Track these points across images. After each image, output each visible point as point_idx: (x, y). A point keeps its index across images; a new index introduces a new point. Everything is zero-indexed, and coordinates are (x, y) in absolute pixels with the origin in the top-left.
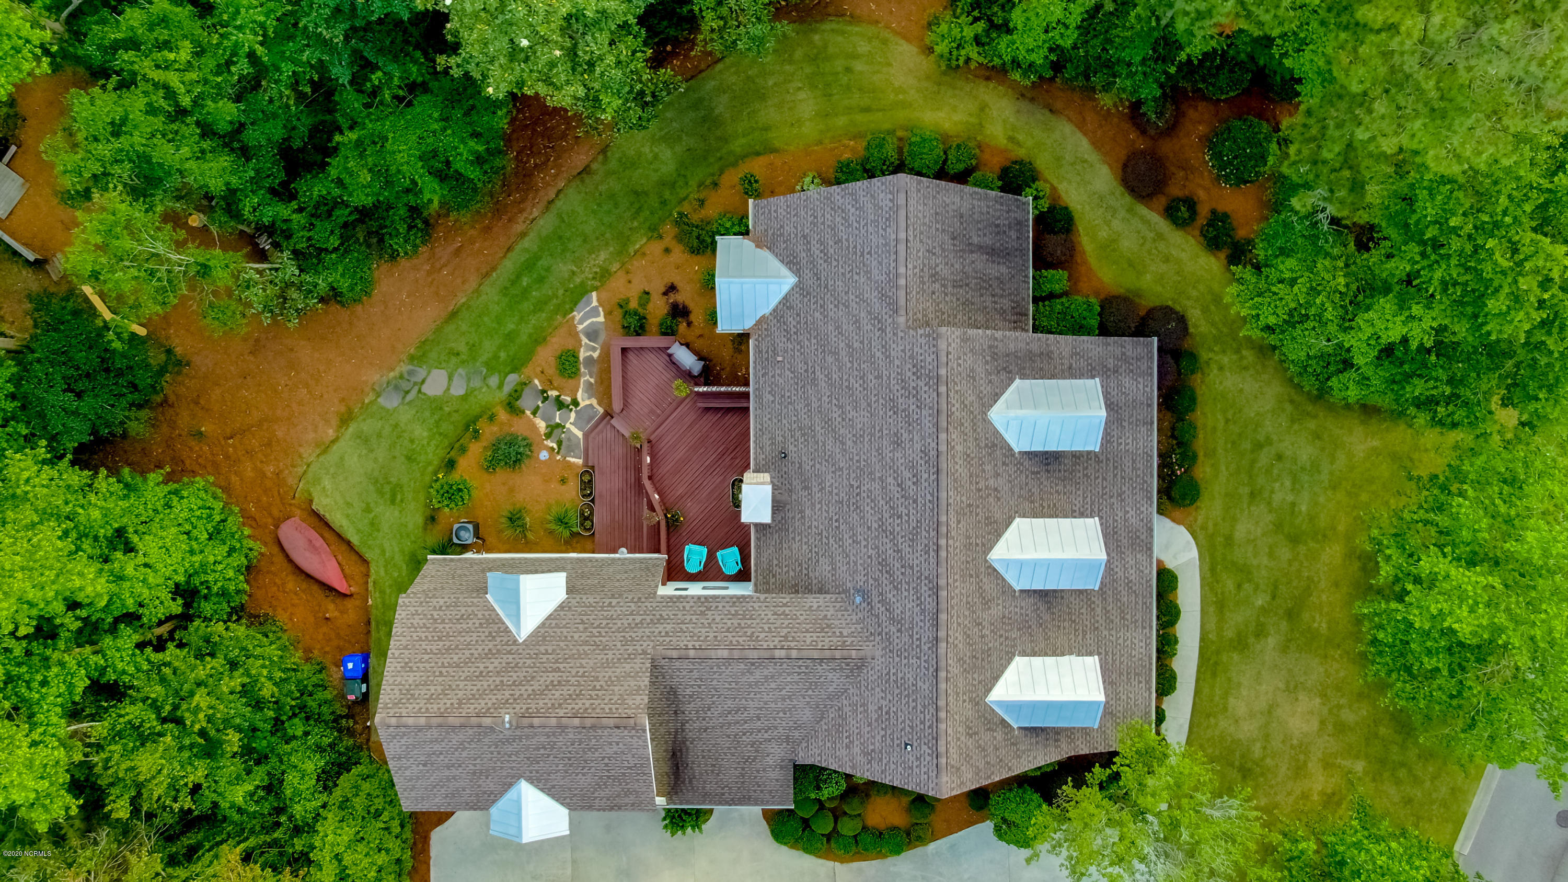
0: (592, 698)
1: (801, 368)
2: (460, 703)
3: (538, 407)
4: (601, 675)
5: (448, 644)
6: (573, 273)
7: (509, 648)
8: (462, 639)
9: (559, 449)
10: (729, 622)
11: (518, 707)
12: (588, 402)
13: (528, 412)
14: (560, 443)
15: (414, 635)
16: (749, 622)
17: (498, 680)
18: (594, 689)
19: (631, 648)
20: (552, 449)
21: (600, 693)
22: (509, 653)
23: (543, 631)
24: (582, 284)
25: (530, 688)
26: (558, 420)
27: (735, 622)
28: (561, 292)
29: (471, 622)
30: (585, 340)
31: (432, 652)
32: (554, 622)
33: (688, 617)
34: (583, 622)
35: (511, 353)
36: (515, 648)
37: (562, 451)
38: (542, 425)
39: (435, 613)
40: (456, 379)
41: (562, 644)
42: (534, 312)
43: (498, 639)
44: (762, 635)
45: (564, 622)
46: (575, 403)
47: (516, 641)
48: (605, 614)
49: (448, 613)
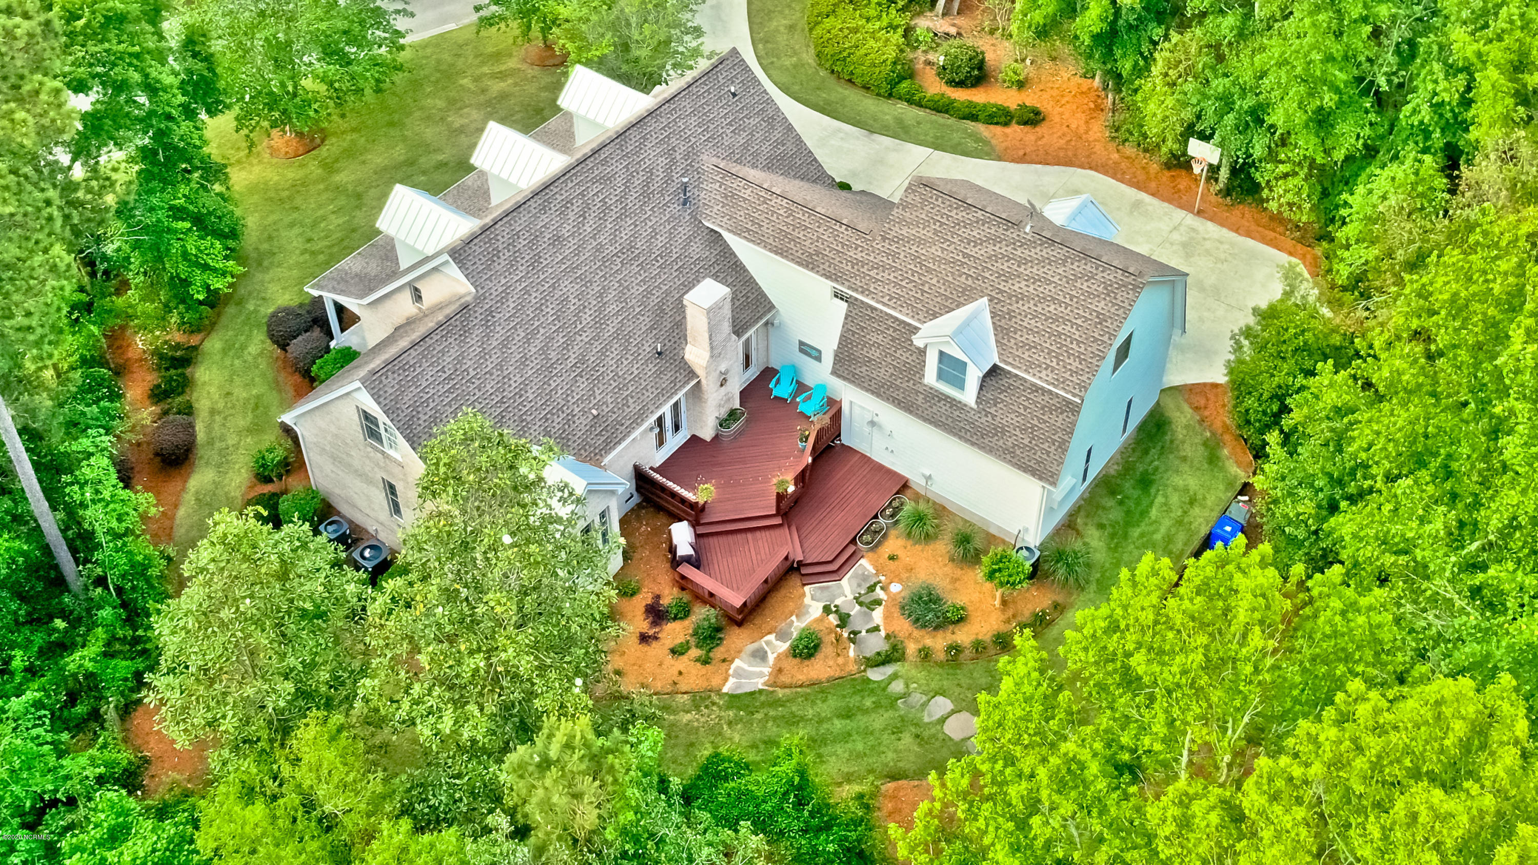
0: (948, 216)
1: (583, 384)
2: (1065, 261)
3: (867, 631)
4: (930, 234)
5: (1053, 326)
6: (730, 724)
7: (999, 296)
8: (1039, 325)
9: (875, 585)
10: (800, 236)
11: (1014, 236)
12: (814, 603)
13: (883, 633)
14: (871, 589)
15: (1082, 350)
16: (785, 228)
17: (1021, 270)
18: (942, 224)
19: (893, 248)
20: (882, 588)
21: (938, 218)
22: (1001, 292)
23: (962, 300)
24: (729, 708)
25: (996, 248)
26: (857, 607)
27: (795, 234)
28: (758, 716)
29: (1023, 339)
30: (771, 658)
31: (1073, 324)
32: (947, 304)
33: (831, 255)
34: (923, 291)
35: (858, 698)
36: (993, 294)
37: (875, 580)
38: (878, 615)
39: (1054, 364)
40: (937, 716)
41: (950, 279)
42: (802, 719)
43: (1005, 309)
44: (781, 212)
45: (939, 299)
46: (827, 610)
47: (990, 301)
48: (899, 291)
49: (1041, 359)
